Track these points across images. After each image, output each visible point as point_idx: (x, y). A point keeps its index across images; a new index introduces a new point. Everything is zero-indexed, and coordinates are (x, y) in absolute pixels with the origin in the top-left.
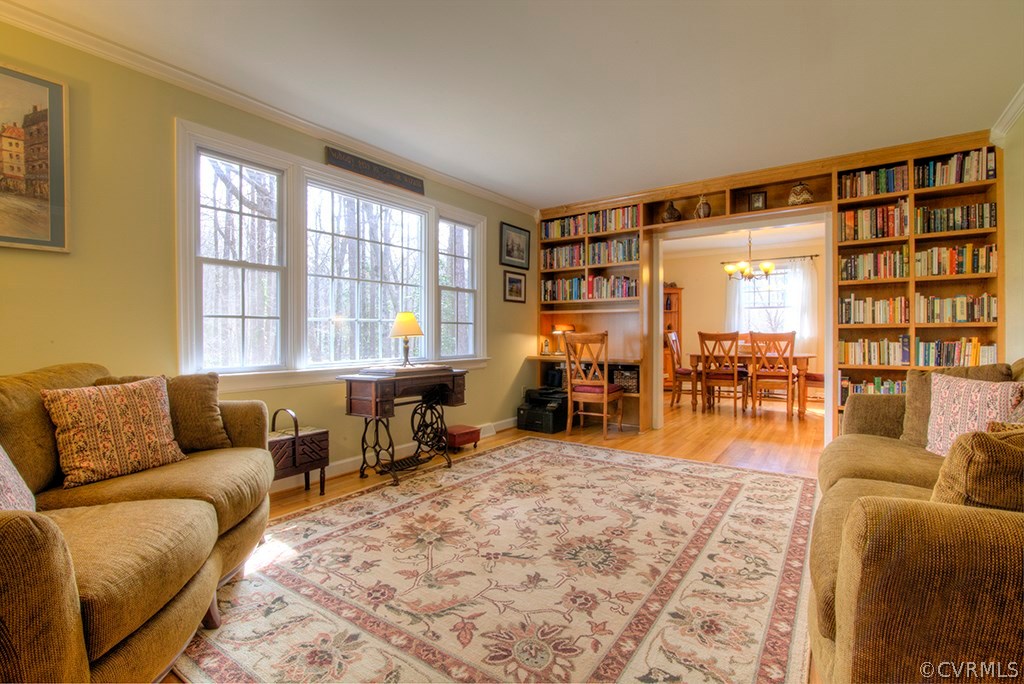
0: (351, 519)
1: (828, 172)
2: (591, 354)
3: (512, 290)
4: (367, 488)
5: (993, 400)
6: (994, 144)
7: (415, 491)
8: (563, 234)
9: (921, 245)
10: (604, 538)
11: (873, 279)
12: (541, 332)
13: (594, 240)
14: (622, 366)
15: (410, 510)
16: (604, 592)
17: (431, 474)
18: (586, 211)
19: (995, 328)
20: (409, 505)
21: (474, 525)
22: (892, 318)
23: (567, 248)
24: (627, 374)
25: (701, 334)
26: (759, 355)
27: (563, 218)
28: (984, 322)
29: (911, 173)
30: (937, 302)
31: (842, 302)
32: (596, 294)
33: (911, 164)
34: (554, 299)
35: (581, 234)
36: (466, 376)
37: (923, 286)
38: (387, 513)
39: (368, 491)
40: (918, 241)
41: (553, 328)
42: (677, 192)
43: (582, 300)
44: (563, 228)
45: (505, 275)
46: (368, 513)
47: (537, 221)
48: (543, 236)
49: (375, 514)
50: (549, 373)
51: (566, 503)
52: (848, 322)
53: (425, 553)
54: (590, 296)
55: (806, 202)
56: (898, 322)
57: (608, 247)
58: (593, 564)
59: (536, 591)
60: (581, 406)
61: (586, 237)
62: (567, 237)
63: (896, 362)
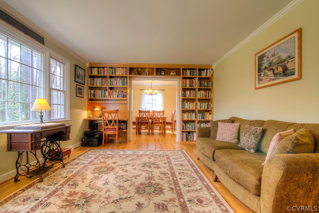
0: (27, 206)
1: (180, 68)
2: (112, 117)
3: (79, 92)
4: (25, 186)
5: (234, 127)
6: (213, 68)
7: (55, 182)
8: (98, 73)
9: (199, 90)
10: (148, 182)
11: (190, 98)
12: (88, 109)
13: (111, 77)
14: (121, 121)
15: (60, 192)
16: (164, 201)
17: (57, 172)
18: (108, 67)
19: (211, 110)
20: (57, 190)
21: (97, 190)
22: (193, 107)
23: (100, 79)
24: (123, 124)
25: (139, 111)
26: (155, 117)
27: (99, 67)
28: (210, 109)
29: (198, 72)
30: (202, 104)
31: (183, 103)
32: (111, 96)
33: (198, 69)
34: (94, 97)
35: (106, 74)
36: (71, 127)
37: (199, 100)
38: (48, 197)
39: (27, 188)
40: (198, 89)
41: (94, 108)
42: (140, 66)
43: (106, 98)
44: (98, 71)
45: (77, 86)
46: (36, 200)
47: (88, 67)
48: (90, 73)
49: (40, 199)
50: (92, 124)
51: (125, 172)
52: (184, 108)
53: (85, 210)
54: (109, 97)
55: (175, 75)
56: (194, 109)
57: (116, 80)
58: (153, 192)
59: (144, 209)
60: (107, 136)
61: (108, 76)
62: (100, 75)
63: (194, 119)
